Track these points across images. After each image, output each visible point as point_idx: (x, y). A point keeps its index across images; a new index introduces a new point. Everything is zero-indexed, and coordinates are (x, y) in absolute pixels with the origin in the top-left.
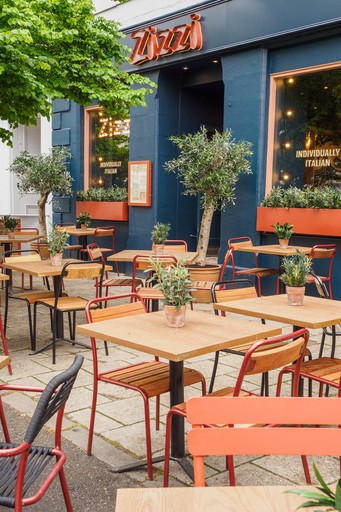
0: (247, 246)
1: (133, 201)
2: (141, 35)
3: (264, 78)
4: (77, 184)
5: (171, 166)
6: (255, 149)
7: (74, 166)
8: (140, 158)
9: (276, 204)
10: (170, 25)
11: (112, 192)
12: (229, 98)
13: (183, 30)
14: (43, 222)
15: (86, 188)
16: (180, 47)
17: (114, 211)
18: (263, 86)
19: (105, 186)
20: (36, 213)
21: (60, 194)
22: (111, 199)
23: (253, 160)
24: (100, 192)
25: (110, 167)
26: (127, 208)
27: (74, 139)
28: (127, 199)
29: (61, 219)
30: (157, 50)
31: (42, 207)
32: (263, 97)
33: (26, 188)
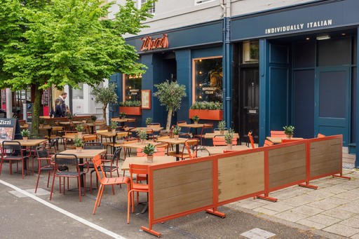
0: (185, 125)
1: (143, 107)
2: (145, 39)
3: (190, 60)
4: (120, 99)
5: (155, 94)
6: (187, 87)
7: (118, 91)
8: (146, 89)
9: (195, 108)
10: (156, 37)
11: (135, 103)
12: (179, 67)
13: (161, 40)
14: (105, 117)
15: (124, 101)
16: (160, 46)
17: (136, 111)
18: (190, 63)
19: (132, 100)
20: (102, 112)
21: (112, 104)
22: (134, 106)
23: (187, 91)
24: (130, 103)
25: (134, 91)
26: (141, 110)
27: (118, 79)
28: (141, 106)
29: (112, 115)
30: (151, 46)
31: (105, 110)
32: (190, 67)
33: (97, 101)
